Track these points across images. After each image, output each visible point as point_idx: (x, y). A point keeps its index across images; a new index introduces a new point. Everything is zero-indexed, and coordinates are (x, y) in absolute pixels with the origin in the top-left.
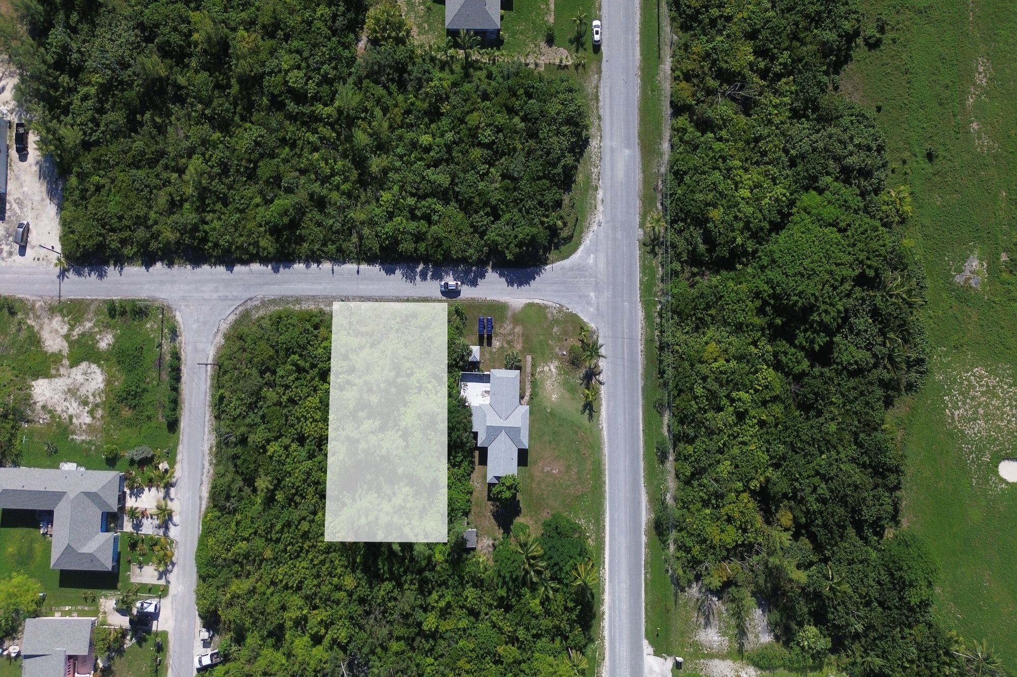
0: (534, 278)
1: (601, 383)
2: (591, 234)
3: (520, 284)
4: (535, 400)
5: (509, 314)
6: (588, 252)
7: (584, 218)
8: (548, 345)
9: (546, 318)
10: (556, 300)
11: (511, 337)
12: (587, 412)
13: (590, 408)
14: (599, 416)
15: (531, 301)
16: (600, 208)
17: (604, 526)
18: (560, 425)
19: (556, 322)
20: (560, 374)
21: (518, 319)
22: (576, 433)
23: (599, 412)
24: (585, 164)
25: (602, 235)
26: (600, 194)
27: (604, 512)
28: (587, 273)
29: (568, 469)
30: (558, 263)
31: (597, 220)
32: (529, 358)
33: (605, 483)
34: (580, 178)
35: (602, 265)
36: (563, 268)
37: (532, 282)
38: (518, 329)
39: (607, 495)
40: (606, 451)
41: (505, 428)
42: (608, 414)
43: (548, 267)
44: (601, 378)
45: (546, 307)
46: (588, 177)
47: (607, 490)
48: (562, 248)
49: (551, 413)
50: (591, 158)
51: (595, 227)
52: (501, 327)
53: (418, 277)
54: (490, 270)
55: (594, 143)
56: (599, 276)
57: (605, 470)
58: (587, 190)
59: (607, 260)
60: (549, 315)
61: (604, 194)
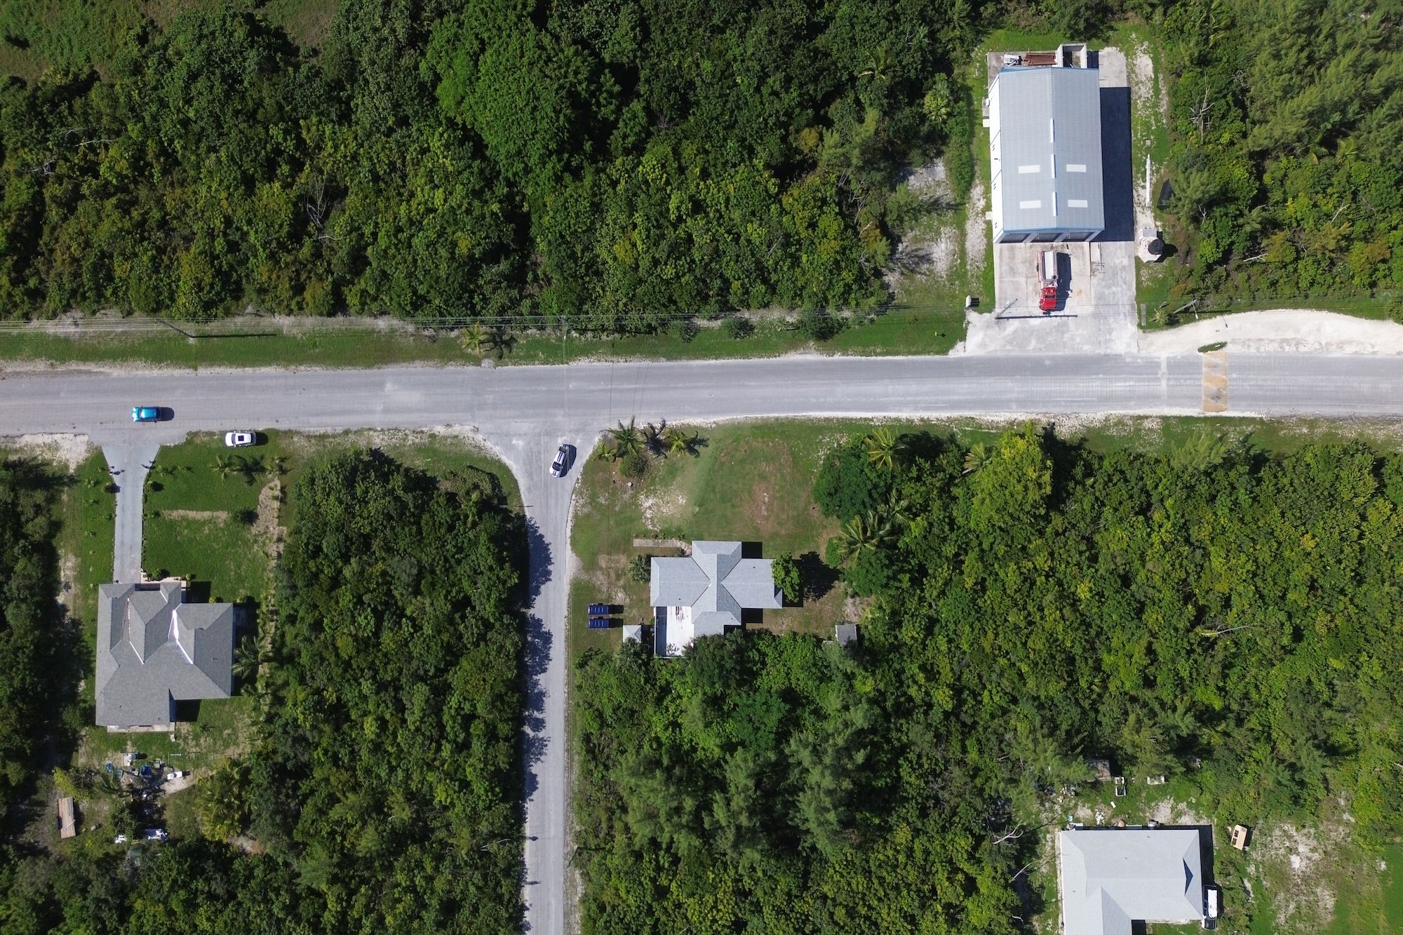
0: (541, 536)
1: (664, 426)
2: (489, 444)
3: (548, 560)
4: (686, 532)
5: (585, 577)
6: (509, 448)
7: (468, 455)
8: (621, 512)
9: (588, 516)
10: (567, 500)
11: (613, 574)
13: (693, 443)
14: (702, 429)
15: (569, 541)
16: (456, 429)
17: (827, 419)
18: (713, 490)
19: (593, 498)
20: (655, 491)
21: (589, 564)
22: (722, 464)
23: (697, 429)
24: (402, 455)
25: (489, 426)
26: (440, 430)
28: (535, 450)
29: (763, 477)
30: (523, 497)
31: (471, 435)
32: (637, 542)
33: (777, 419)
34: (419, 463)
35: (525, 426)
36: (529, 490)
37: (546, 540)
38: (603, 561)
39: (791, 415)
40: (740, 417)
41: (719, 580)
42: (700, 414)
43: (528, 515)
44: (658, 425)
45: (576, 516)
46: (419, 450)
47: (786, 414)
48: (505, 490)
49: (700, 506)
50: (395, 447)
51: (479, 437)
52: (600, 591)
53: (541, 735)
54: (531, 611)
55: (378, 441)
56: (538, 430)
57: (762, 419)
58: (435, 451)
59: (518, 417)
60: (586, 510)
61: (439, 423)
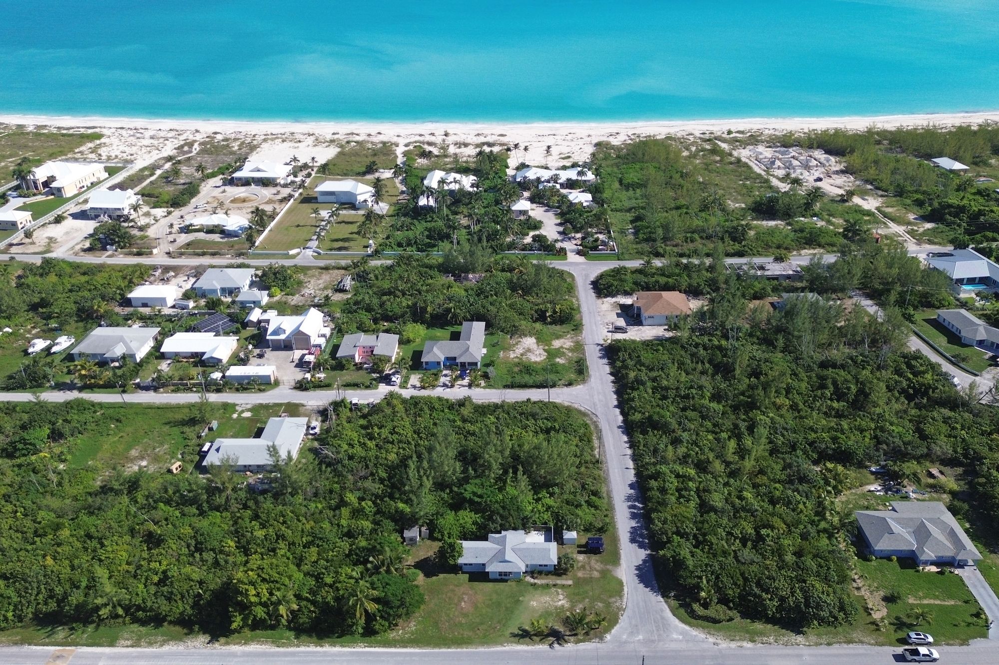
1: (550, 645)
2: (703, 636)
4: (530, 587)
5: (609, 567)
6: (682, 633)
7: (719, 630)
8: (584, 598)
9: (610, 597)
10: (629, 605)
11: (588, 567)
12: (521, 632)
13: (524, 635)
14: (516, 643)
15: (625, 585)
16: (733, 645)
17: (406, 647)
18: (507, 609)
19: (608, 605)
20: (556, 608)
21: (605, 574)
22: (499, 622)
24: (775, 631)
25: (705, 646)
26: (748, 645)
27: (420, 647)
28: (662, 632)
29: (464, 615)
30: (666, 606)
31: (719, 641)
32: (570, 582)
33: (449, 648)
34: (759, 626)
35: (673, 646)
36: (662, 611)
37: (644, 586)
38: (596, 574)
39: (436, 650)
40: (481, 649)
41: (504, 549)
42: (518, 652)
43: (660, 598)
44: (556, 645)
45: (621, 597)
46: (762, 634)
47: (442, 650)
48: (682, 611)
49: (518, 601)
50: (783, 636)
51: (711, 640)
52: (597, 561)
54: (648, 552)
55: (800, 639)
56: (661, 643)
57: (462, 648)
58: (747, 632)
59: (680, 651)
60: (613, 599)
61: (749, 649)
